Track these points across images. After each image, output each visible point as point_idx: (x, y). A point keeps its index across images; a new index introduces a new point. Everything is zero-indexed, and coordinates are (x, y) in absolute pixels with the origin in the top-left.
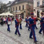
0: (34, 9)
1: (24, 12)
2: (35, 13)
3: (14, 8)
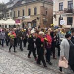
1: (38, 18)
3: (19, 12)
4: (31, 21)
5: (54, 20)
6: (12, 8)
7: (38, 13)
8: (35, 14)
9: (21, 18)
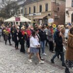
0: (66, 10)
1: (49, 15)
2: (69, 17)
3: (30, 8)
4: (42, 18)
5: (66, 17)
6: (23, 5)
7: (50, 9)
8: (47, 10)
9: (32, 15)
